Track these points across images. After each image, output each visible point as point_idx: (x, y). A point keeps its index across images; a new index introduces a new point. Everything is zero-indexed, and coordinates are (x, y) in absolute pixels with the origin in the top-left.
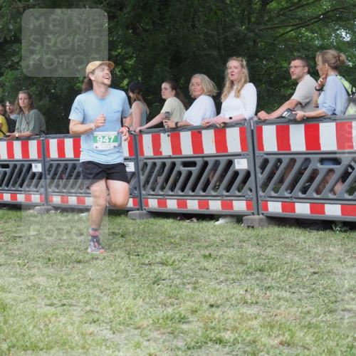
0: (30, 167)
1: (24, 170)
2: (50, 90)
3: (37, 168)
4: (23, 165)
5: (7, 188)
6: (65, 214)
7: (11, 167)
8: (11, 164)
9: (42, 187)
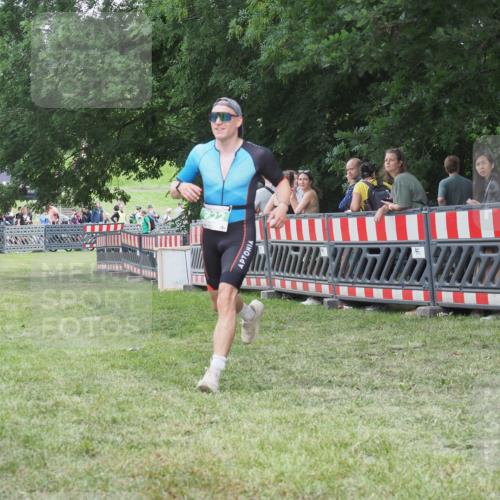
0: (409, 251)
1: (401, 255)
2: (431, 145)
3: (419, 253)
4: (399, 250)
5: (377, 282)
6: (460, 317)
7: (382, 252)
8: (383, 248)
9: (427, 279)
